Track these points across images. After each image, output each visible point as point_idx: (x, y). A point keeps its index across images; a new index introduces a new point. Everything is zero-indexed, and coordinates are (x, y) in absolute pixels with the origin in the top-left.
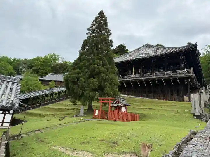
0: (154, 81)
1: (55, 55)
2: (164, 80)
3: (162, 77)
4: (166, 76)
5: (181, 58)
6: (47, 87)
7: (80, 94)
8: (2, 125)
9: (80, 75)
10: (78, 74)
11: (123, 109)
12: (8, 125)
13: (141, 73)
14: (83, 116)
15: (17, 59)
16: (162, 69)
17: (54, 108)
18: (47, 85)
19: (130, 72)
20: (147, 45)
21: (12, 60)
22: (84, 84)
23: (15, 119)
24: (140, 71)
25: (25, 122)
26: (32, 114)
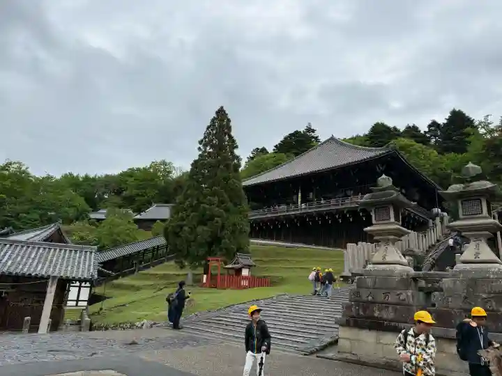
1: (164, 163)
5: (379, 169)
6: (150, 233)
8: (77, 305)
9: (185, 222)
10: (183, 219)
11: (245, 272)
12: (85, 303)
15: (92, 176)
17: (157, 274)
18: (148, 228)
19: (295, 198)
20: (332, 139)
21: (81, 179)
22: (189, 236)
23: (96, 295)
24: (311, 195)
25: (108, 298)
26: (119, 287)
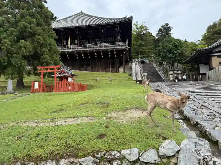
0: (92, 53)
2: (102, 52)
3: (100, 48)
4: (104, 48)
7: (4, 62)
11: (70, 80)
13: (77, 44)
14: (12, 93)
16: (99, 41)
19: (65, 42)
20: (81, 13)
24: (76, 41)
